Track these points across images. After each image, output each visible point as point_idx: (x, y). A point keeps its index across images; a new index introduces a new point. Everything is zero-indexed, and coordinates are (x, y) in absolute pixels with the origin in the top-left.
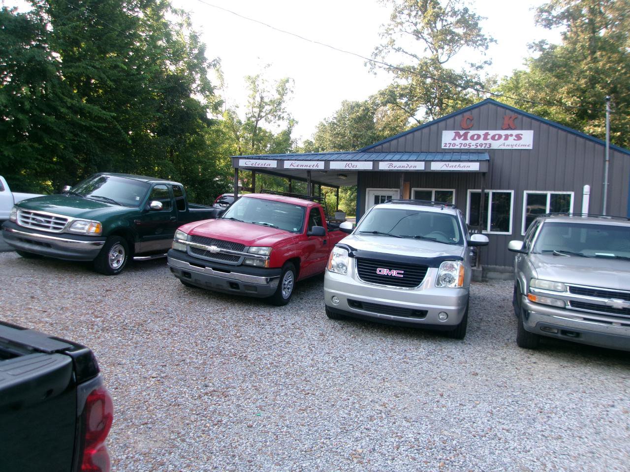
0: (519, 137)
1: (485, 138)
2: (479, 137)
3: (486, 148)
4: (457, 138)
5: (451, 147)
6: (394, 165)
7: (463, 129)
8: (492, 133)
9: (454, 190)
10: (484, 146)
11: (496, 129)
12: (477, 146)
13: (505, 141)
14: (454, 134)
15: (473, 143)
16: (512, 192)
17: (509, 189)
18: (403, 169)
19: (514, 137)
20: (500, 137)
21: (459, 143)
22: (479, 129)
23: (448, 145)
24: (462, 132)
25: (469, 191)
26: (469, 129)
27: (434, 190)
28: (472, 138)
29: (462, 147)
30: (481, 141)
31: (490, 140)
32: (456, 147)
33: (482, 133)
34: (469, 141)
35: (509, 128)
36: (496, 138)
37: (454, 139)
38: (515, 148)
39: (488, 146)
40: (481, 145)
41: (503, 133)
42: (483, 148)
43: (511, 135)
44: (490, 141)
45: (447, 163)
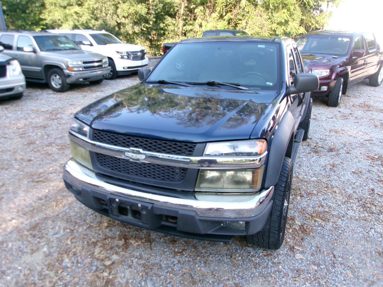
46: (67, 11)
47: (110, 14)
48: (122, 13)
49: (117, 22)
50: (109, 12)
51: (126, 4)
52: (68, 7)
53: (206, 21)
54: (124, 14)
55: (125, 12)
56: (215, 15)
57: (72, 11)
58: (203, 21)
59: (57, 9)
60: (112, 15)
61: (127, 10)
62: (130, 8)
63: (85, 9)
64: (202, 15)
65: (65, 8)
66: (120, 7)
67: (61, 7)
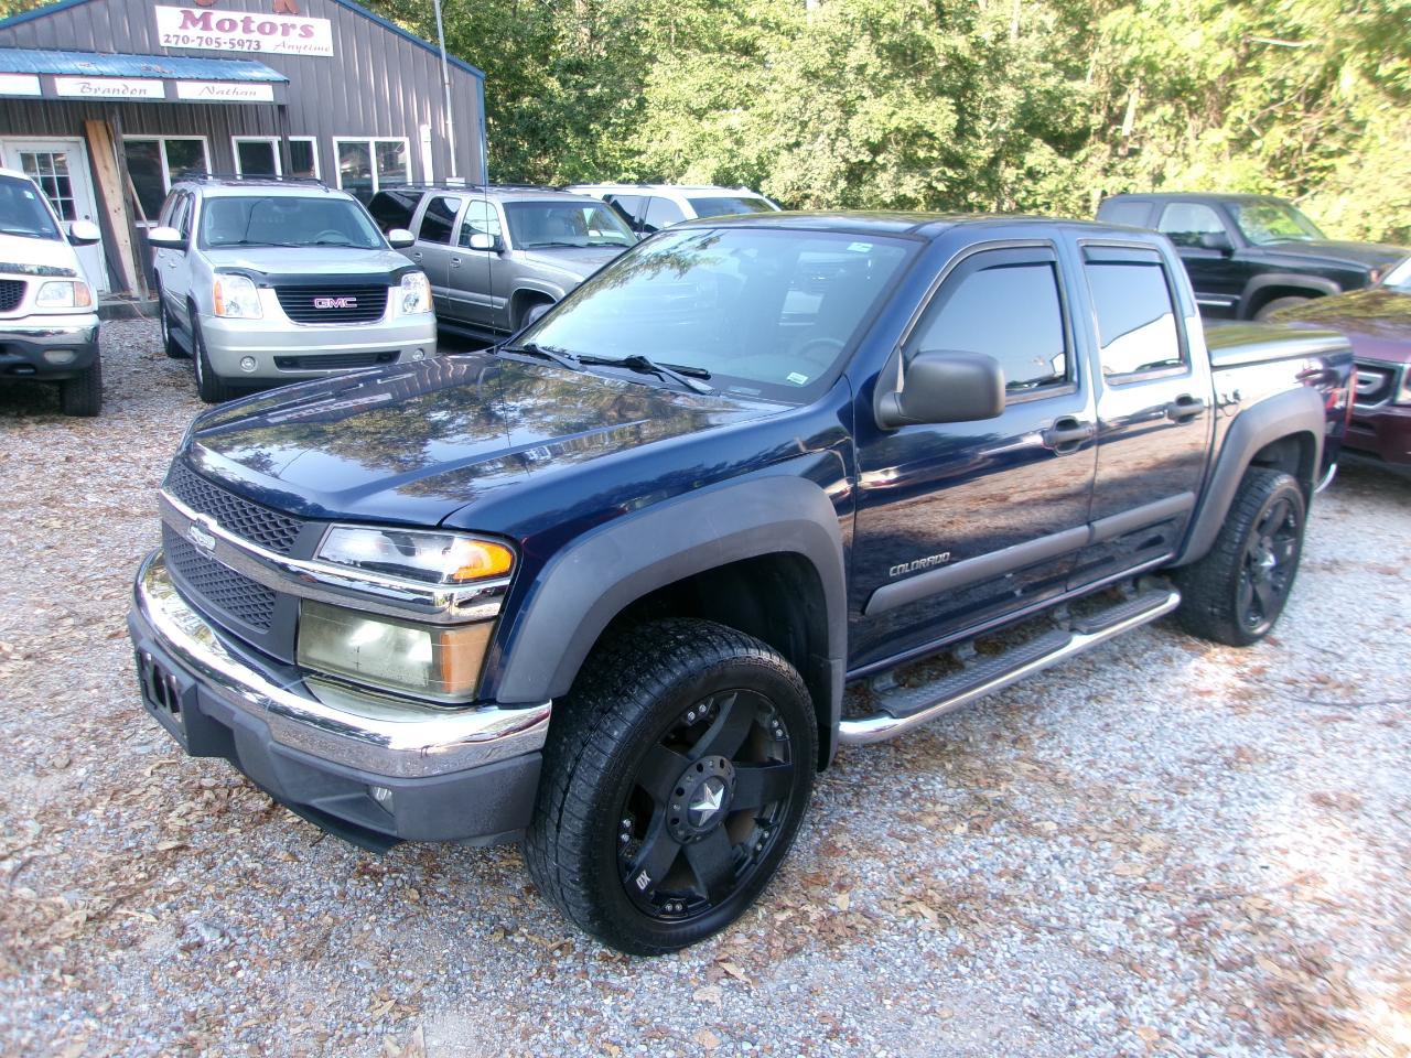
0: (307, 32)
1: (247, 30)
2: (233, 25)
3: (252, 50)
4: (189, 24)
5: (181, 45)
6: (93, 87)
7: (199, 6)
8: (258, 18)
9: (204, 139)
10: (247, 44)
11: (264, 11)
12: (234, 45)
13: (285, 39)
14: (182, 16)
15: (225, 37)
16: (313, 140)
17: (305, 134)
18: (116, 95)
19: (298, 31)
20: (273, 28)
21: (195, 37)
22: (231, 8)
23: (173, 40)
24: (198, 13)
25: (235, 140)
26: (210, 6)
27: (162, 139)
28: (220, 25)
29: (204, 46)
30: (238, 34)
31: (257, 33)
32: (190, 45)
33: (238, 16)
34: (215, 33)
35: (287, 11)
36: (267, 30)
37: (184, 26)
38: (303, 52)
39: (254, 45)
40: (241, 43)
41: (279, 19)
42: (245, 49)
43: (293, 26)
44: (256, 36)
45: (210, 85)
46: (706, 126)
47: (829, 135)
48: (864, 130)
49: (846, 160)
50: (826, 128)
51: (884, 99)
52: (713, 113)
53: (1181, 159)
54: (871, 134)
55: (876, 125)
56: (1220, 136)
57: (722, 124)
58: (1171, 161)
59: (678, 118)
60: (833, 137)
61: (883, 120)
62: (894, 113)
63: (755, 119)
64: (1169, 137)
65: (700, 114)
66: (860, 110)
67: (694, 112)
